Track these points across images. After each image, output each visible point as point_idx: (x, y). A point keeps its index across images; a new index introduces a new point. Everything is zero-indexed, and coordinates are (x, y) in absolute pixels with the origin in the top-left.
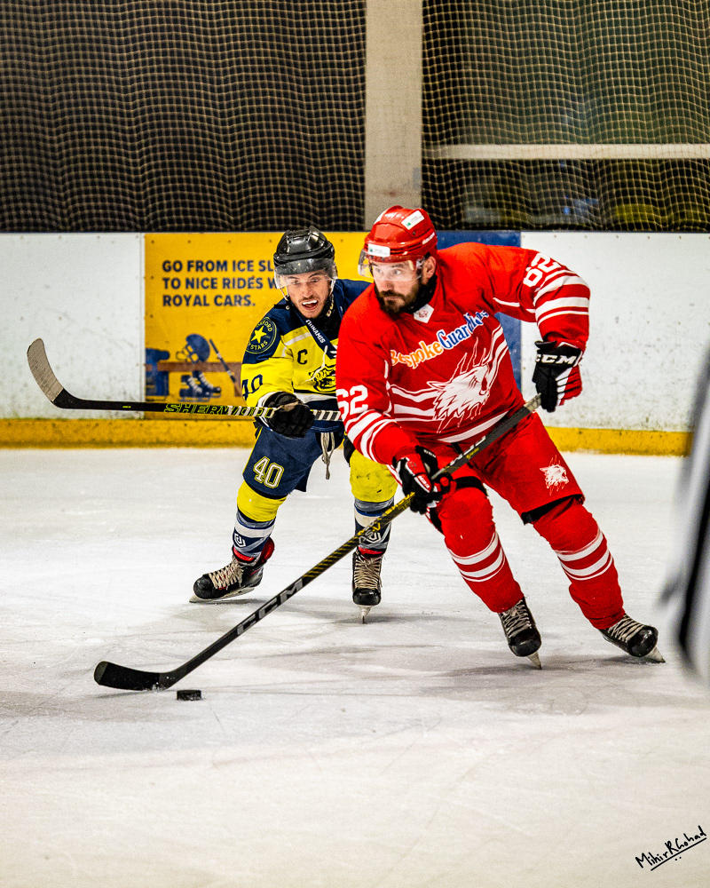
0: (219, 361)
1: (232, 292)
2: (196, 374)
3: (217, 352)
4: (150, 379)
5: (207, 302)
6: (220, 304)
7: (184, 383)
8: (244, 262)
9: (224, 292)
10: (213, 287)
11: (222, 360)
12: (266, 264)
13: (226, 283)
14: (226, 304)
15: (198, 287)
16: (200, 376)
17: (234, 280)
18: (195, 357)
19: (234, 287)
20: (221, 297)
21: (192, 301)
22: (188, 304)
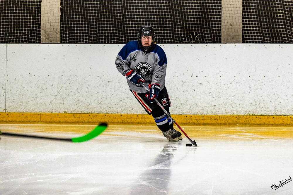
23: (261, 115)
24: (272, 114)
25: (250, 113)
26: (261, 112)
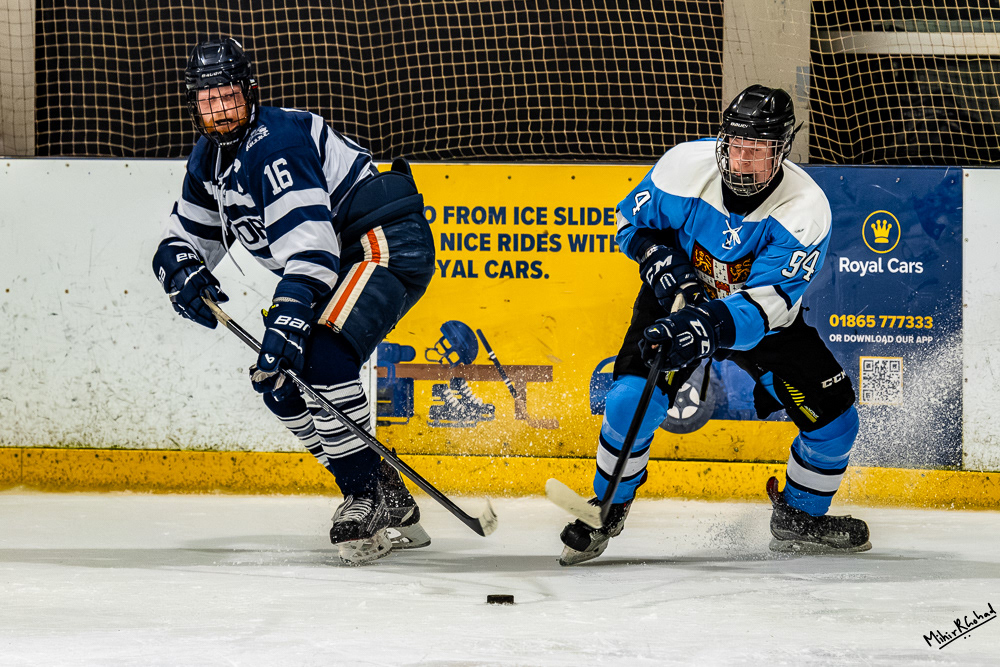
0: (492, 363)
1: (514, 257)
2: (457, 383)
3: (489, 349)
4: (384, 391)
5: (474, 272)
6: (496, 274)
7: (439, 398)
8: (532, 210)
9: (501, 257)
10: (483, 248)
11: (495, 360)
12: (566, 214)
13: (504, 242)
14: (503, 274)
15: (460, 248)
16: (462, 387)
17: (516, 236)
18: (455, 357)
19: (516, 249)
20: (496, 264)
21: (450, 270)
22: (444, 275)
23: (114, 448)
24: (160, 443)
25: (68, 439)
26: (114, 435)
